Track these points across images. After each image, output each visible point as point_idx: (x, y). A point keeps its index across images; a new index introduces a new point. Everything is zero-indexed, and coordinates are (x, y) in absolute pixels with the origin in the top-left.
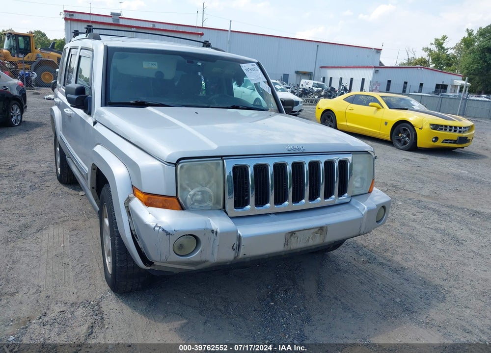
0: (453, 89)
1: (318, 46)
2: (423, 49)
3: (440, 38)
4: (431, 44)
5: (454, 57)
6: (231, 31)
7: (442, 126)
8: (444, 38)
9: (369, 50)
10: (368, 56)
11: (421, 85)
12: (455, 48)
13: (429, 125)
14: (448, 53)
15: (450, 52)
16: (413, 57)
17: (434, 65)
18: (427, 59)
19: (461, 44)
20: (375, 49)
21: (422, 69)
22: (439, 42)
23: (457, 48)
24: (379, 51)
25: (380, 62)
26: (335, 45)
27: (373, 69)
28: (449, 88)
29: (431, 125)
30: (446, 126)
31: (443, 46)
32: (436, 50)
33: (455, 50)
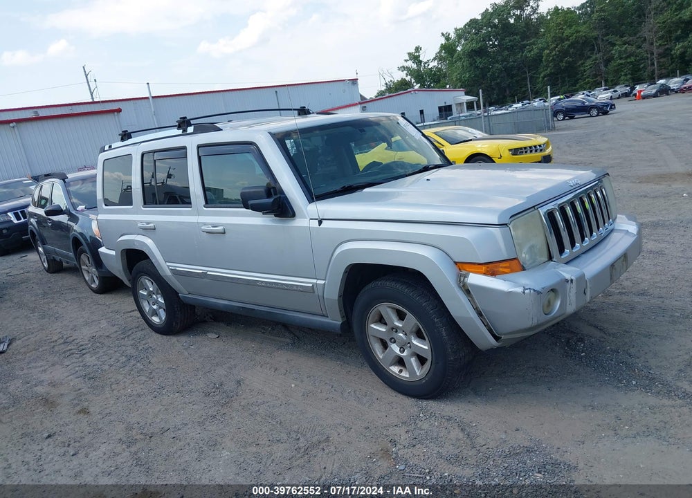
0: (459, 108)
1: (276, 92)
2: (399, 69)
3: (414, 51)
4: (406, 61)
5: (439, 70)
6: (153, 97)
7: (521, 149)
8: (418, 49)
9: (342, 82)
10: (344, 91)
11: (422, 112)
12: (435, 59)
13: (508, 151)
14: (430, 67)
15: (432, 65)
16: (391, 81)
17: (419, 85)
18: (408, 78)
19: (440, 51)
20: (349, 80)
21: (417, 92)
22: (414, 55)
23: (439, 58)
24: (354, 81)
25: (361, 96)
26: (298, 86)
27: (359, 106)
28: (454, 109)
29: (510, 150)
30: (525, 148)
31: (421, 59)
32: (415, 66)
33: (436, 61)
